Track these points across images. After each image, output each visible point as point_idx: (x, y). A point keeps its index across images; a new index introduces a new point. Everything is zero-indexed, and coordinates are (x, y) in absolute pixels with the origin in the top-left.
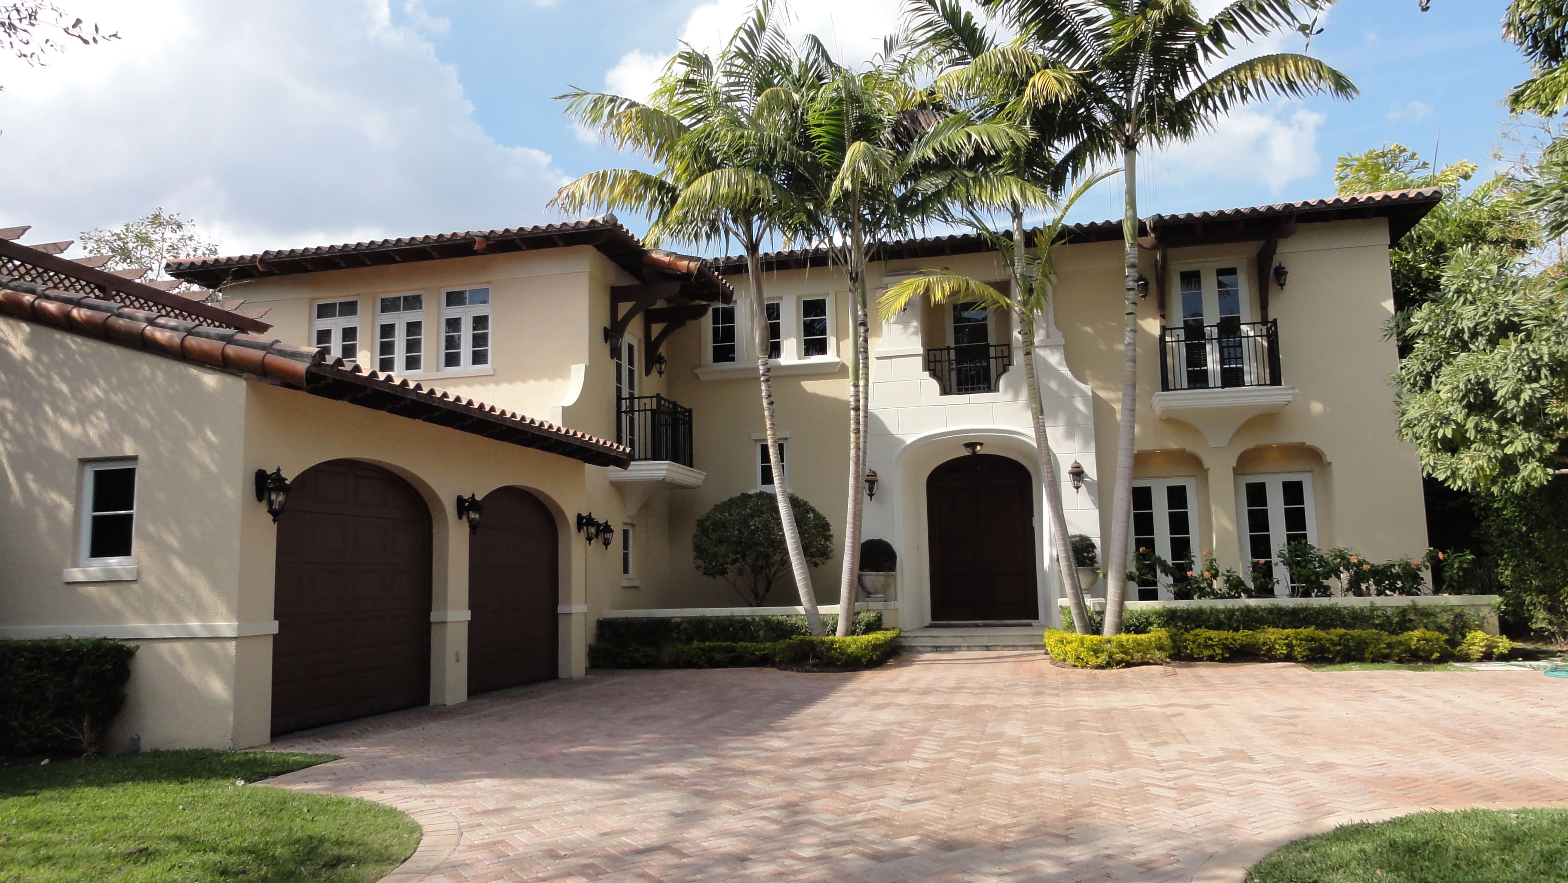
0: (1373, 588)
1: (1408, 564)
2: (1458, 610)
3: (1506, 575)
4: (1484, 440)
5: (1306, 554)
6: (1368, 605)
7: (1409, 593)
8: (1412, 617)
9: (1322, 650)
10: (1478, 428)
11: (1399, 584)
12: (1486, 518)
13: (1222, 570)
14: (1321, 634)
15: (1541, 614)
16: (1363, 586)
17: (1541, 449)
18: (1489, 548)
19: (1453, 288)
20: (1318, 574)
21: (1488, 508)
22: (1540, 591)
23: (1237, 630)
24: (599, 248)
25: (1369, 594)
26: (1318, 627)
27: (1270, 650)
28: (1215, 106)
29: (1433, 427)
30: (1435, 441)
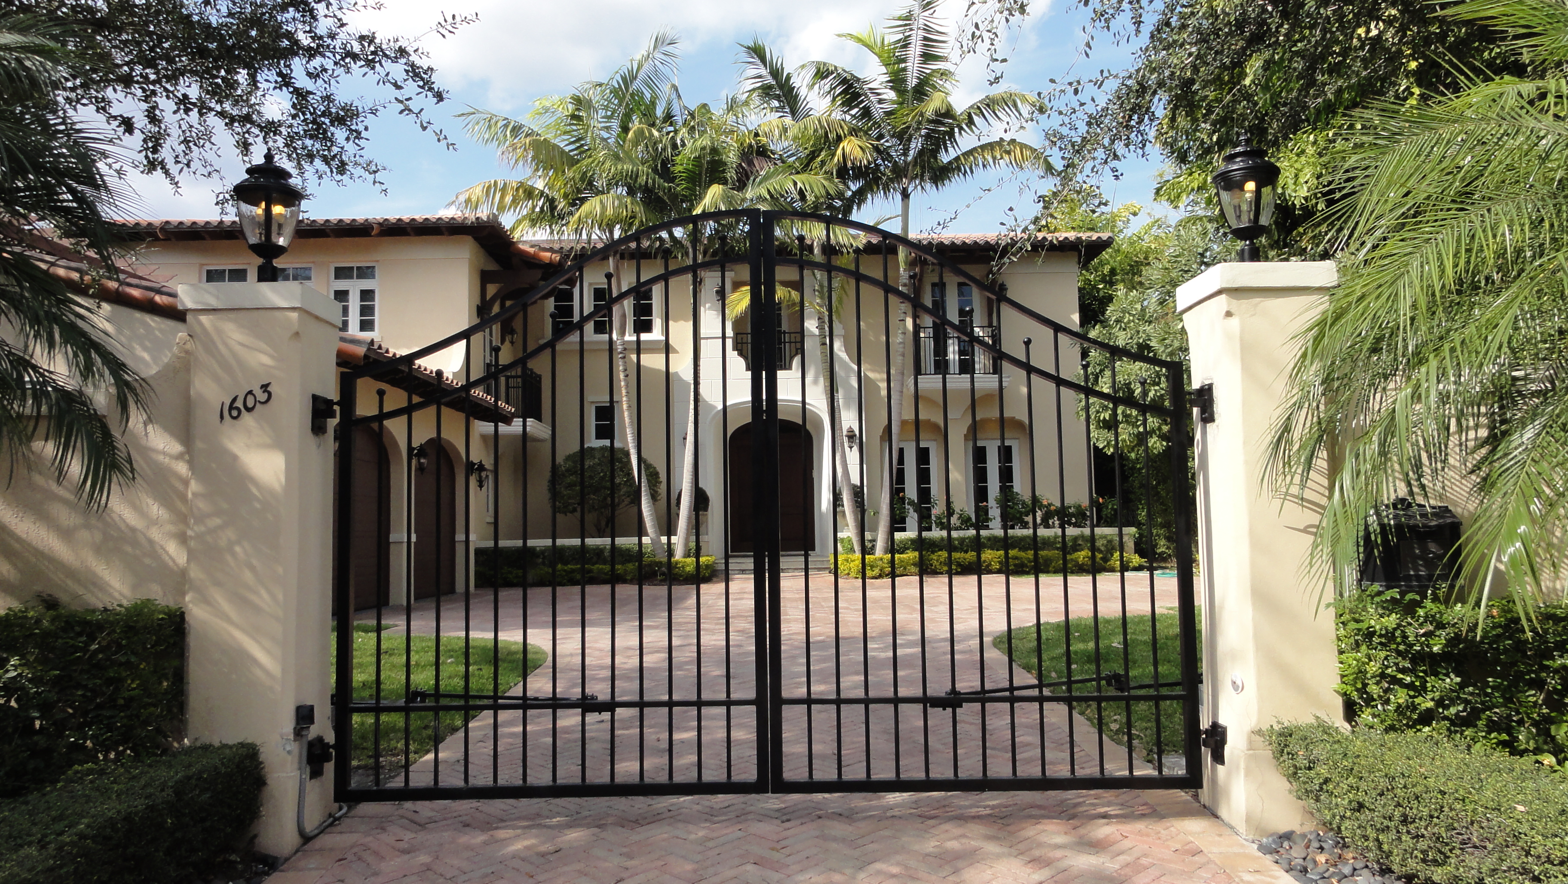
0: (1057, 523)
1: (1080, 506)
2: (1109, 538)
3: (1142, 515)
4: (1127, 422)
5: (1014, 499)
6: (1053, 534)
7: (1080, 526)
8: (1080, 542)
9: (1022, 565)
10: (1125, 416)
11: (1074, 520)
12: (1132, 475)
13: (957, 510)
14: (1022, 554)
15: (1162, 542)
16: (1051, 522)
17: (1160, 429)
18: (1132, 496)
19: (1114, 318)
20: (1021, 513)
21: (1133, 468)
22: (1162, 526)
23: (966, 552)
24: (476, 239)
25: (1054, 527)
26: (1020, 549)
27: (988, 566)
28: (965, 171)
29: (1098, 412)
30: (1099, 421)
